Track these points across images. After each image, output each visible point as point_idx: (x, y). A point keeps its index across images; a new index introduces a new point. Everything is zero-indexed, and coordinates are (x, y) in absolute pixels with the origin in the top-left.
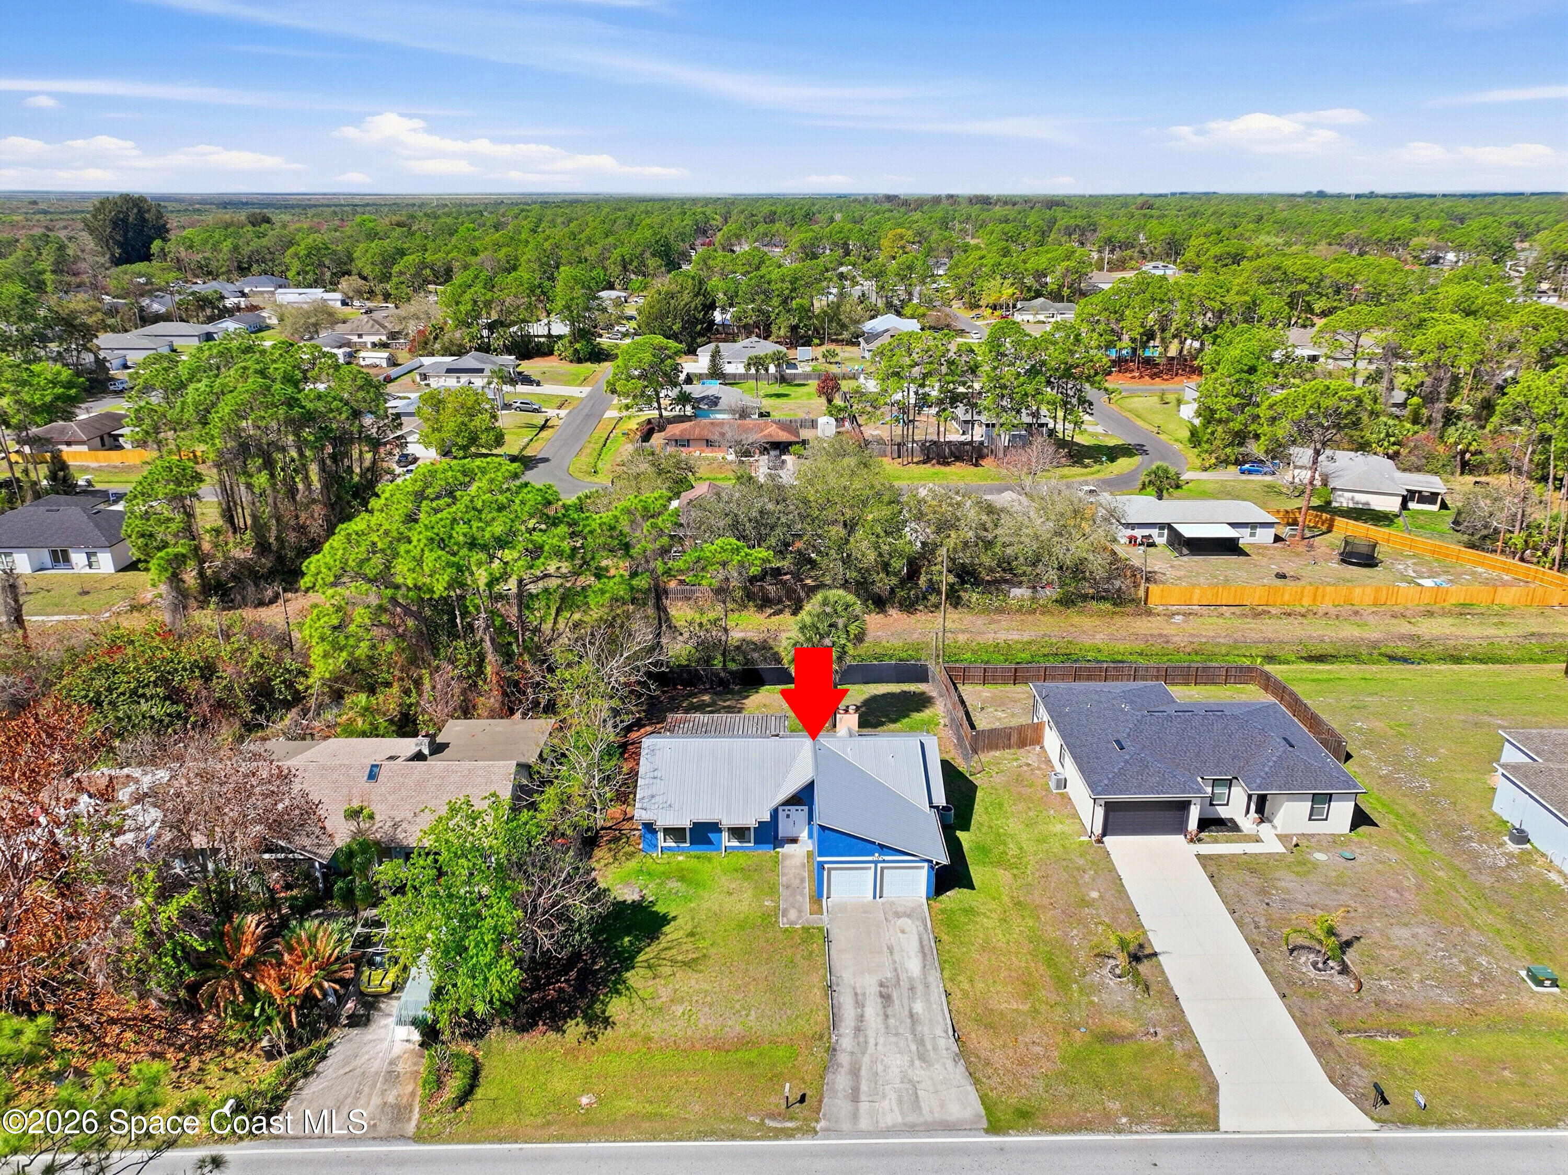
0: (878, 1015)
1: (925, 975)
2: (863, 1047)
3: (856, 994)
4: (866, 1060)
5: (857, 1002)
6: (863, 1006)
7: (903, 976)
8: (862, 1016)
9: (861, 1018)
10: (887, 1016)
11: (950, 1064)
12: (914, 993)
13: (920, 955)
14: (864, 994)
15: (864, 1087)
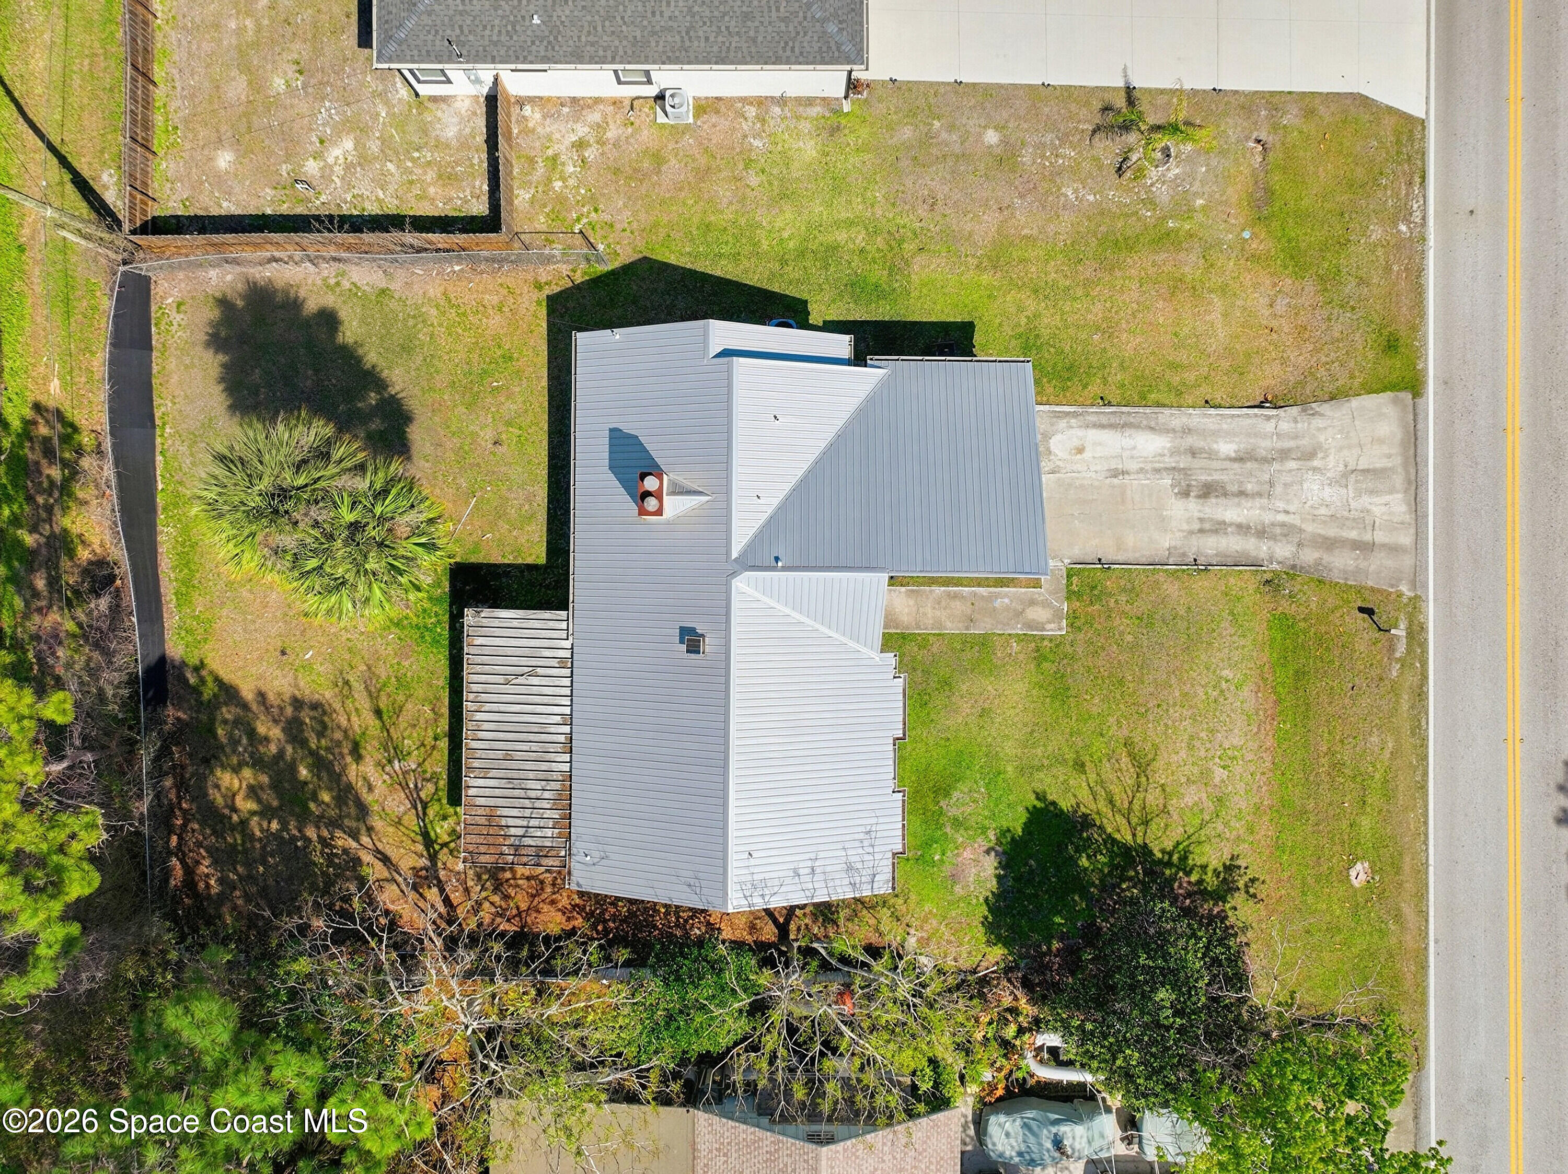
0: (1239, 505)
1: (1168, 431)
2: (1288, 530)
3: (1201, 531)
4: (1310, 528)
5: (1216, 531)
6: (1224, 523)
7: (1170, 462)
8: (1239, 526)
9: (1243, 529)
10: (1242, 493)
11: (1318, 422)
12: (1202, 450)
13: (1128, 432)
14: (1201, 520)
15: (1353, 535)
